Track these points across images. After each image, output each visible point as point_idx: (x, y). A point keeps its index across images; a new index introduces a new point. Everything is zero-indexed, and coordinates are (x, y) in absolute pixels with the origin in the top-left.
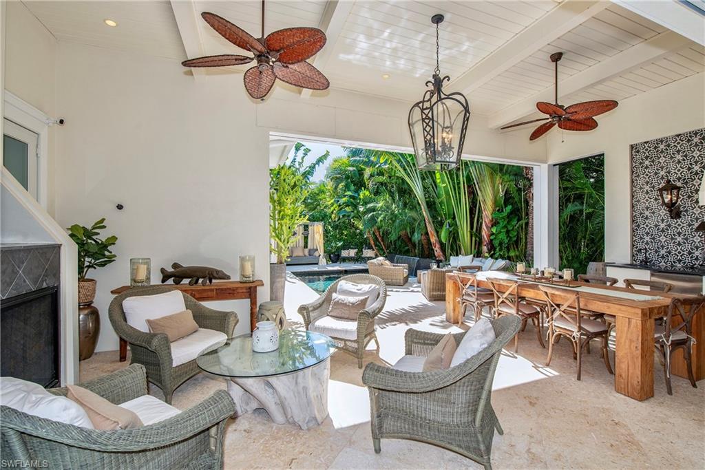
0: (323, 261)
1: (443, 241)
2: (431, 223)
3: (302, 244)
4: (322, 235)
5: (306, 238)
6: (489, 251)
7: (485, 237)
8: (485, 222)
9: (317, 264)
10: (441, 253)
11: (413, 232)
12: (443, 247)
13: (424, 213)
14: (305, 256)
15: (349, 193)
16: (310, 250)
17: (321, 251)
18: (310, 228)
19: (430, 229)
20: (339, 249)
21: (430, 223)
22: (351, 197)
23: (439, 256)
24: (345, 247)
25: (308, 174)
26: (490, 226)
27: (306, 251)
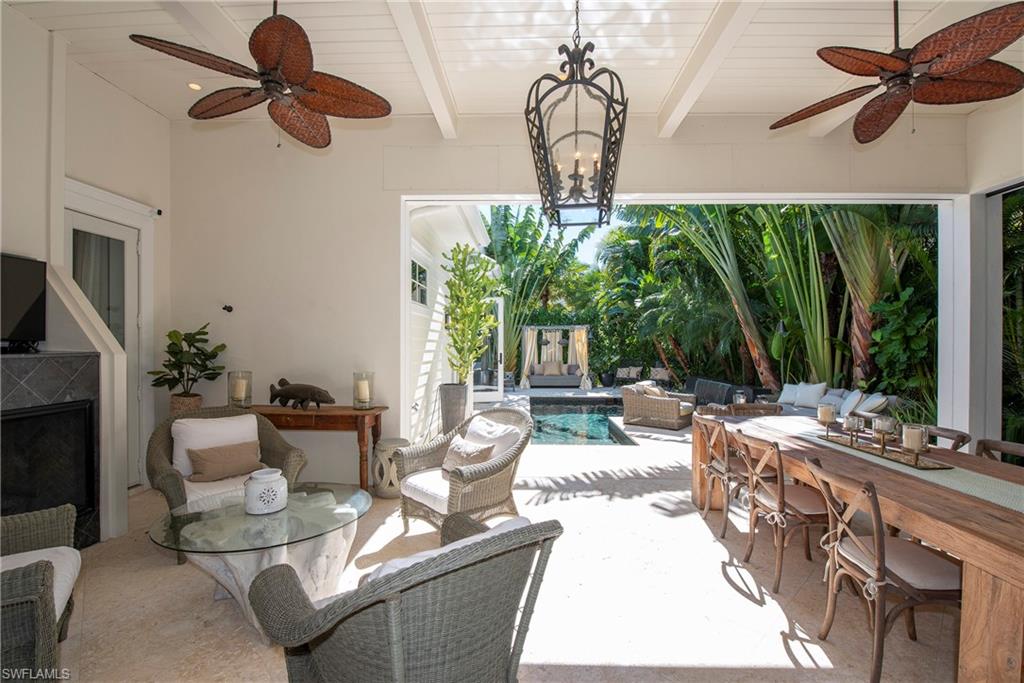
0: (587, 383)
1: (775, 356)
2: (752, 323)
3: (559, 356)
4: (586, 346)
5: (565, 349)
6: (868, 376)
7: (859, 349)
8: (858, 321)
9: (578, 387)
10: (771, 378)
11: (716, 342)
12: (774, 367)
13: (736, 307)
14: (562, 375)
15: (625, 280)
16: (570, 368)
17: (584, 369)
18: (571, 334)
19: (750, 334)
20: (615, 366)
21: (747, 324)
22: (628, 286)
23: (767, 383)
24: (623, 364)
25: (568, 256)
26: (869, 329)
27: (565, 368)
